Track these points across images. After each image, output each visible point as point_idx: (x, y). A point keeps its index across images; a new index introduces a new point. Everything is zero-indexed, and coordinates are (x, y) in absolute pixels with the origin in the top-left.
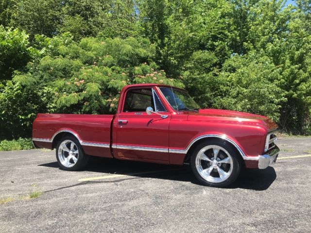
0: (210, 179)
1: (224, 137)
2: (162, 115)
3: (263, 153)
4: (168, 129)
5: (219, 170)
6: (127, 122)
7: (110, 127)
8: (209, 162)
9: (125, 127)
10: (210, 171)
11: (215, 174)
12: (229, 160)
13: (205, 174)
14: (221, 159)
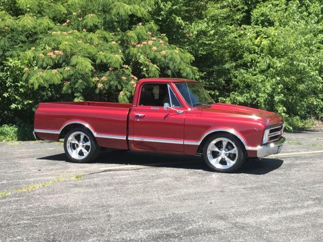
0: (219, 166)
1: (232, 131)
2: (178, 111)
3: (262, 145)
4: (183, 122)
5: (227, 159)
6: (144, 116)
7: (126, 120)
8: (218, 152)
9: (142, 120)
10: (219, 160)
11: (223, 162)
12: (235, 150)
13: (215, 163)
14: (229, 150)
